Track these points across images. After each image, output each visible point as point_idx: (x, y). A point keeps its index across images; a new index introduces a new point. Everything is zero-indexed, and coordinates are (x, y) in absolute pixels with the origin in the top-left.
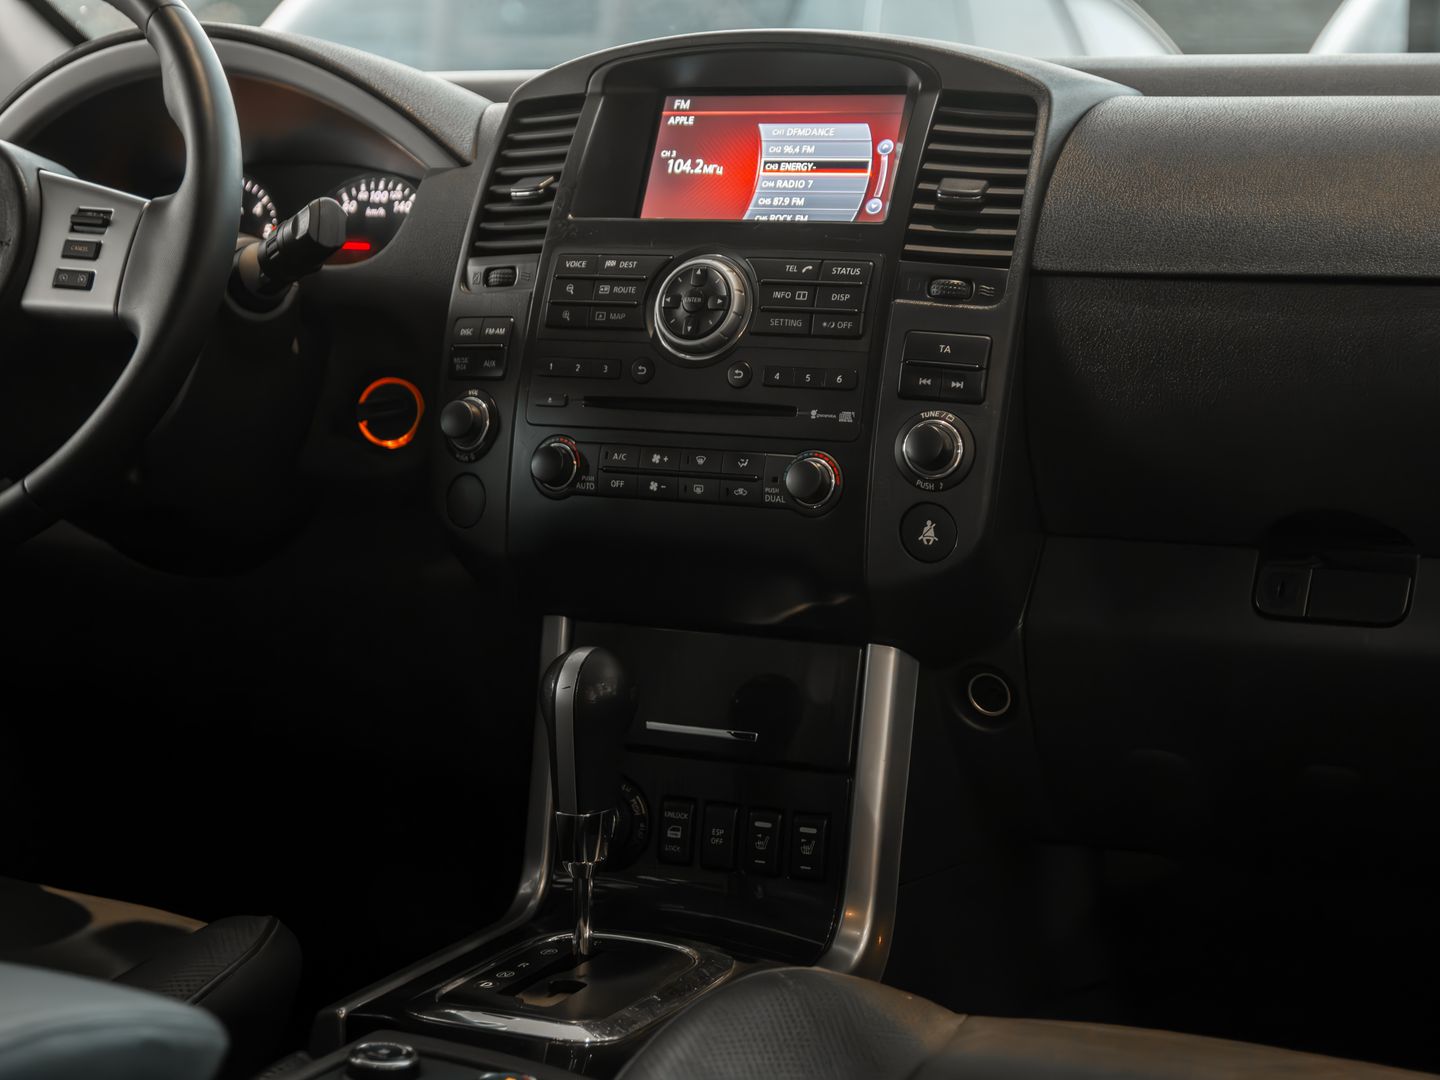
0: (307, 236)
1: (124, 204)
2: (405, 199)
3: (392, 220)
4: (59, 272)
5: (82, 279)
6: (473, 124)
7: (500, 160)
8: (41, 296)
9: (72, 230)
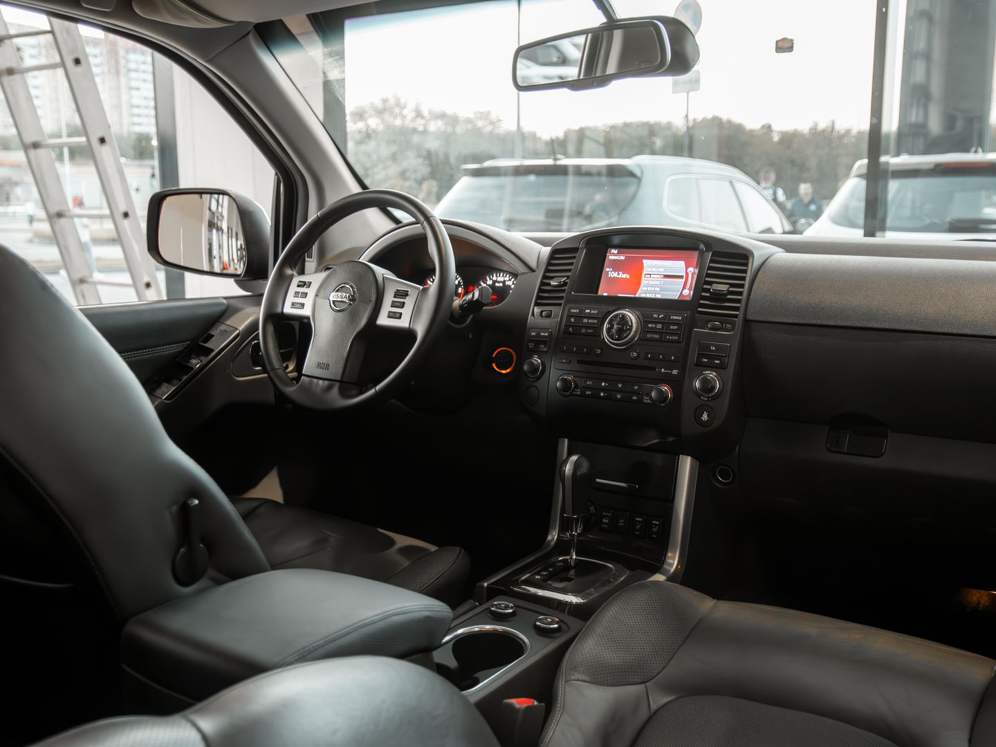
0: (477, 300)
1: (413, 288)
2: (510, 280)
3: (506, 288)
4: (390, 312)
5: (398, 315)
6: (537, 256)
7: (547, 270)
8: (383, 320)
9: (395, 297)
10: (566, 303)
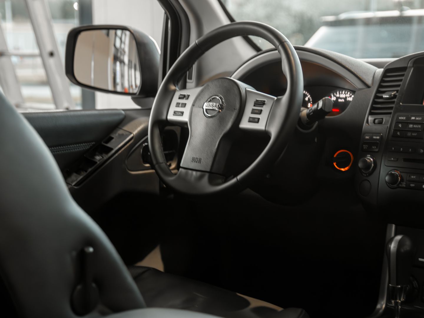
0: (321, 109)
1: (269, 98)
2: (350, 96)
3: (346, 103)
4: (250, 118)
5: (256, 120)
6: (372, 75)
7: (380, 86)
8: (245, 124)
9: (254, 106)
10: (395, 112)
